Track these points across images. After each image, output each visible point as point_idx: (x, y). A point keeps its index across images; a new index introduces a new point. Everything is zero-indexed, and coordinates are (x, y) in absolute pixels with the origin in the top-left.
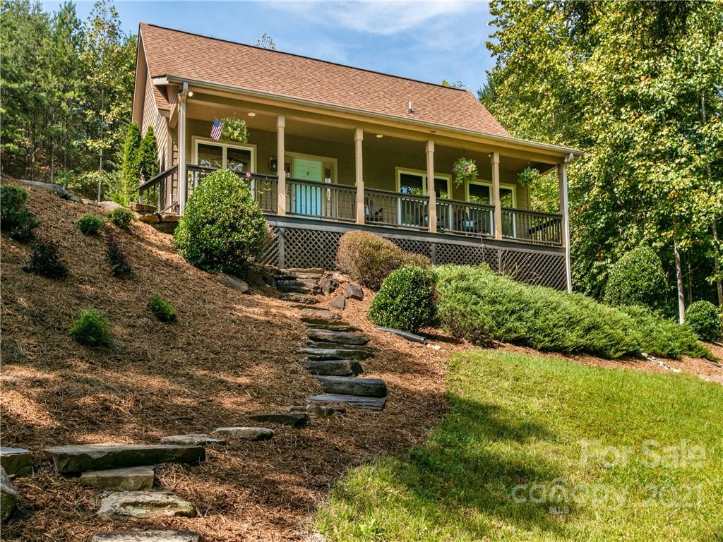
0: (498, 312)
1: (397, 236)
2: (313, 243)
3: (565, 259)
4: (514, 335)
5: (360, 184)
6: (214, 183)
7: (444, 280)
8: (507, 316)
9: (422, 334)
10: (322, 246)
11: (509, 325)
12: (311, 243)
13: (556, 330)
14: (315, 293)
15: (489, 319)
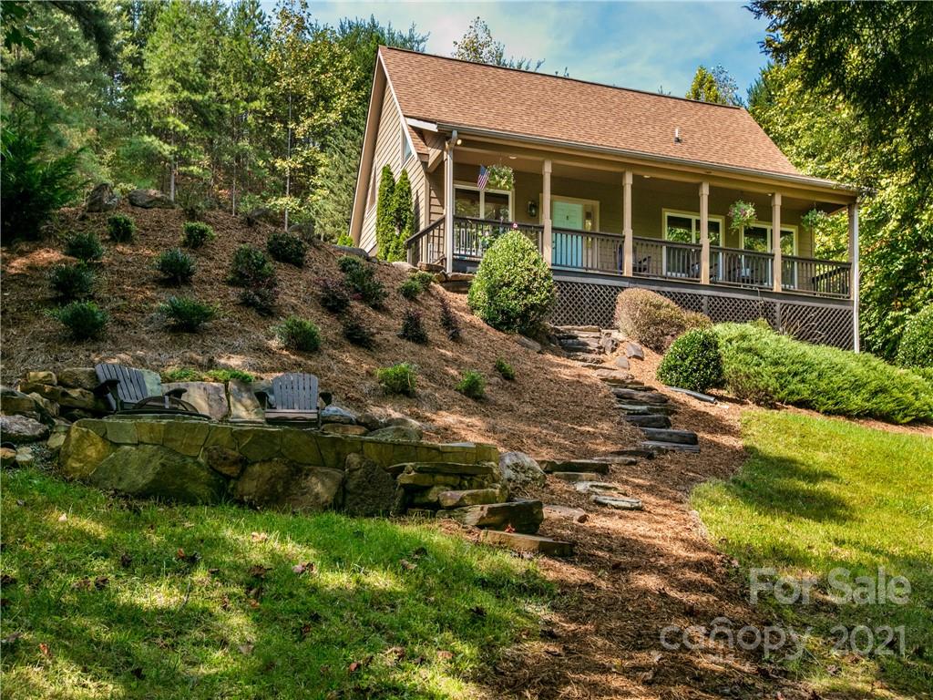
0: (781, 373)
1: (667, 289)
2: (579, 296)
3: (853, 314)
4: (796, 398)
5: (628, 232)
6: (508, 247)
7: (725, 339)
8: (789, 378)
9: (712, 395)
10: (587, 300)
11: (792, 387)
12: (576, 296)
13: (840, 393)
14: (600, 353)
15: (773, 381)
